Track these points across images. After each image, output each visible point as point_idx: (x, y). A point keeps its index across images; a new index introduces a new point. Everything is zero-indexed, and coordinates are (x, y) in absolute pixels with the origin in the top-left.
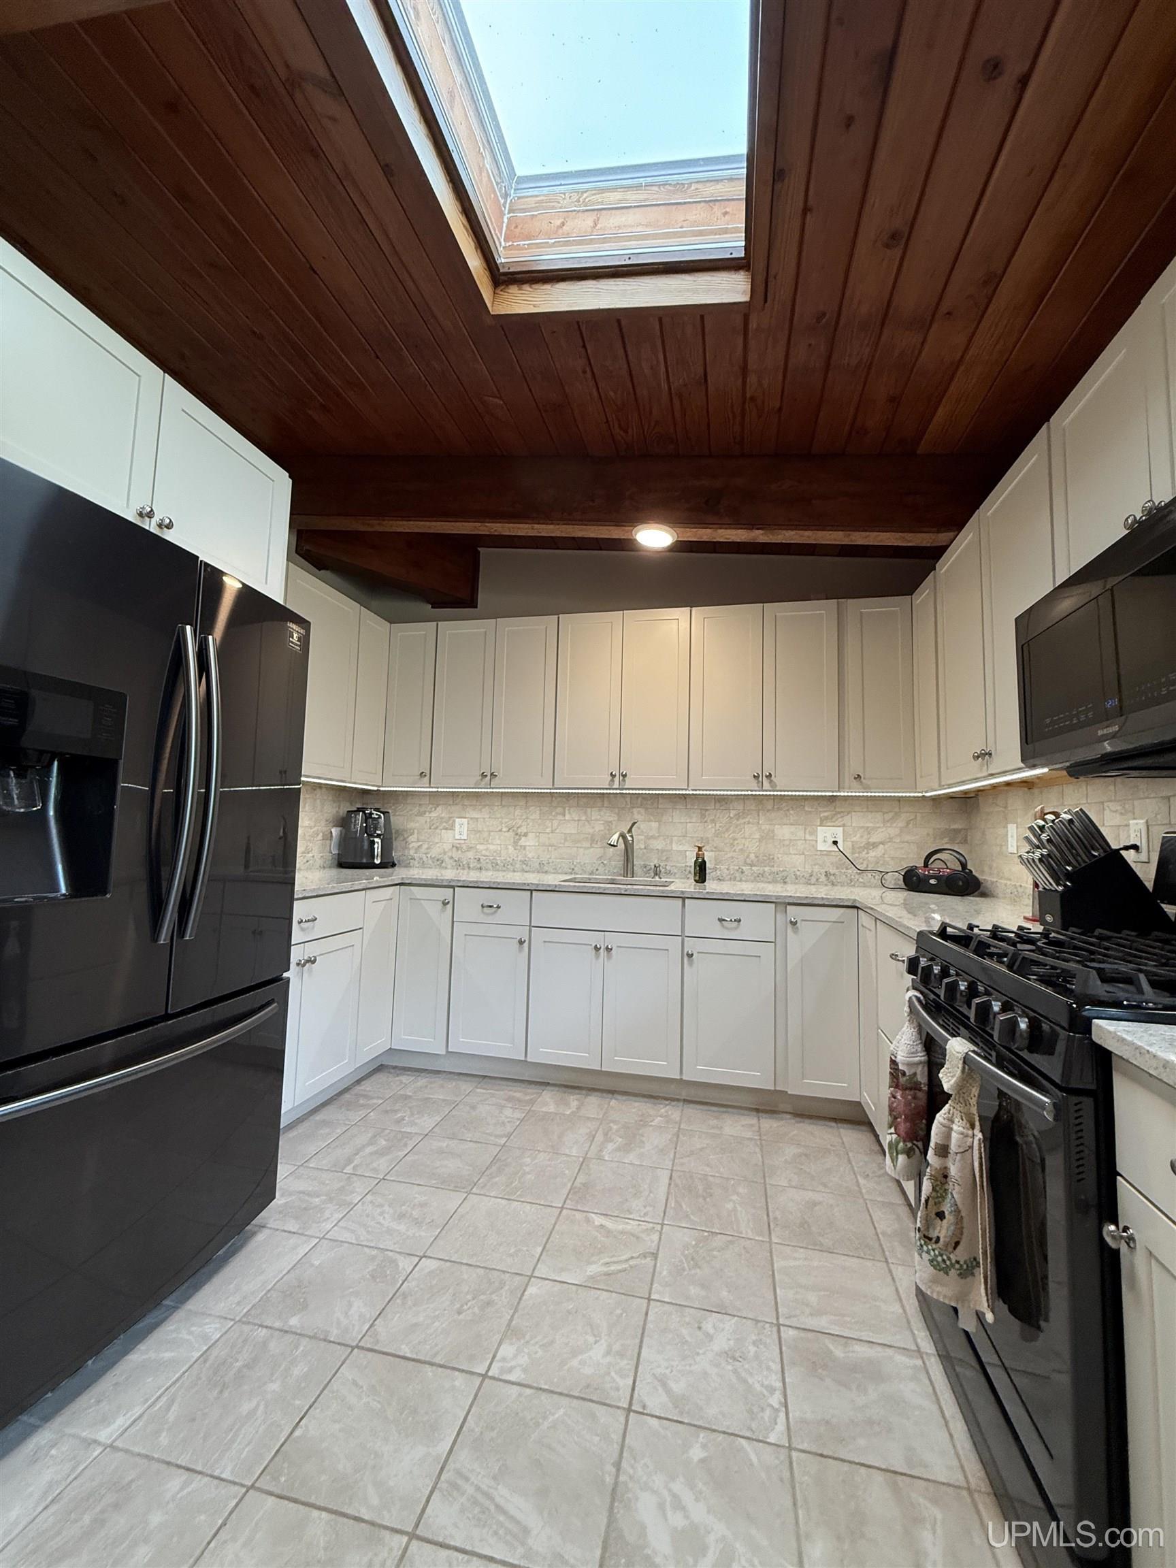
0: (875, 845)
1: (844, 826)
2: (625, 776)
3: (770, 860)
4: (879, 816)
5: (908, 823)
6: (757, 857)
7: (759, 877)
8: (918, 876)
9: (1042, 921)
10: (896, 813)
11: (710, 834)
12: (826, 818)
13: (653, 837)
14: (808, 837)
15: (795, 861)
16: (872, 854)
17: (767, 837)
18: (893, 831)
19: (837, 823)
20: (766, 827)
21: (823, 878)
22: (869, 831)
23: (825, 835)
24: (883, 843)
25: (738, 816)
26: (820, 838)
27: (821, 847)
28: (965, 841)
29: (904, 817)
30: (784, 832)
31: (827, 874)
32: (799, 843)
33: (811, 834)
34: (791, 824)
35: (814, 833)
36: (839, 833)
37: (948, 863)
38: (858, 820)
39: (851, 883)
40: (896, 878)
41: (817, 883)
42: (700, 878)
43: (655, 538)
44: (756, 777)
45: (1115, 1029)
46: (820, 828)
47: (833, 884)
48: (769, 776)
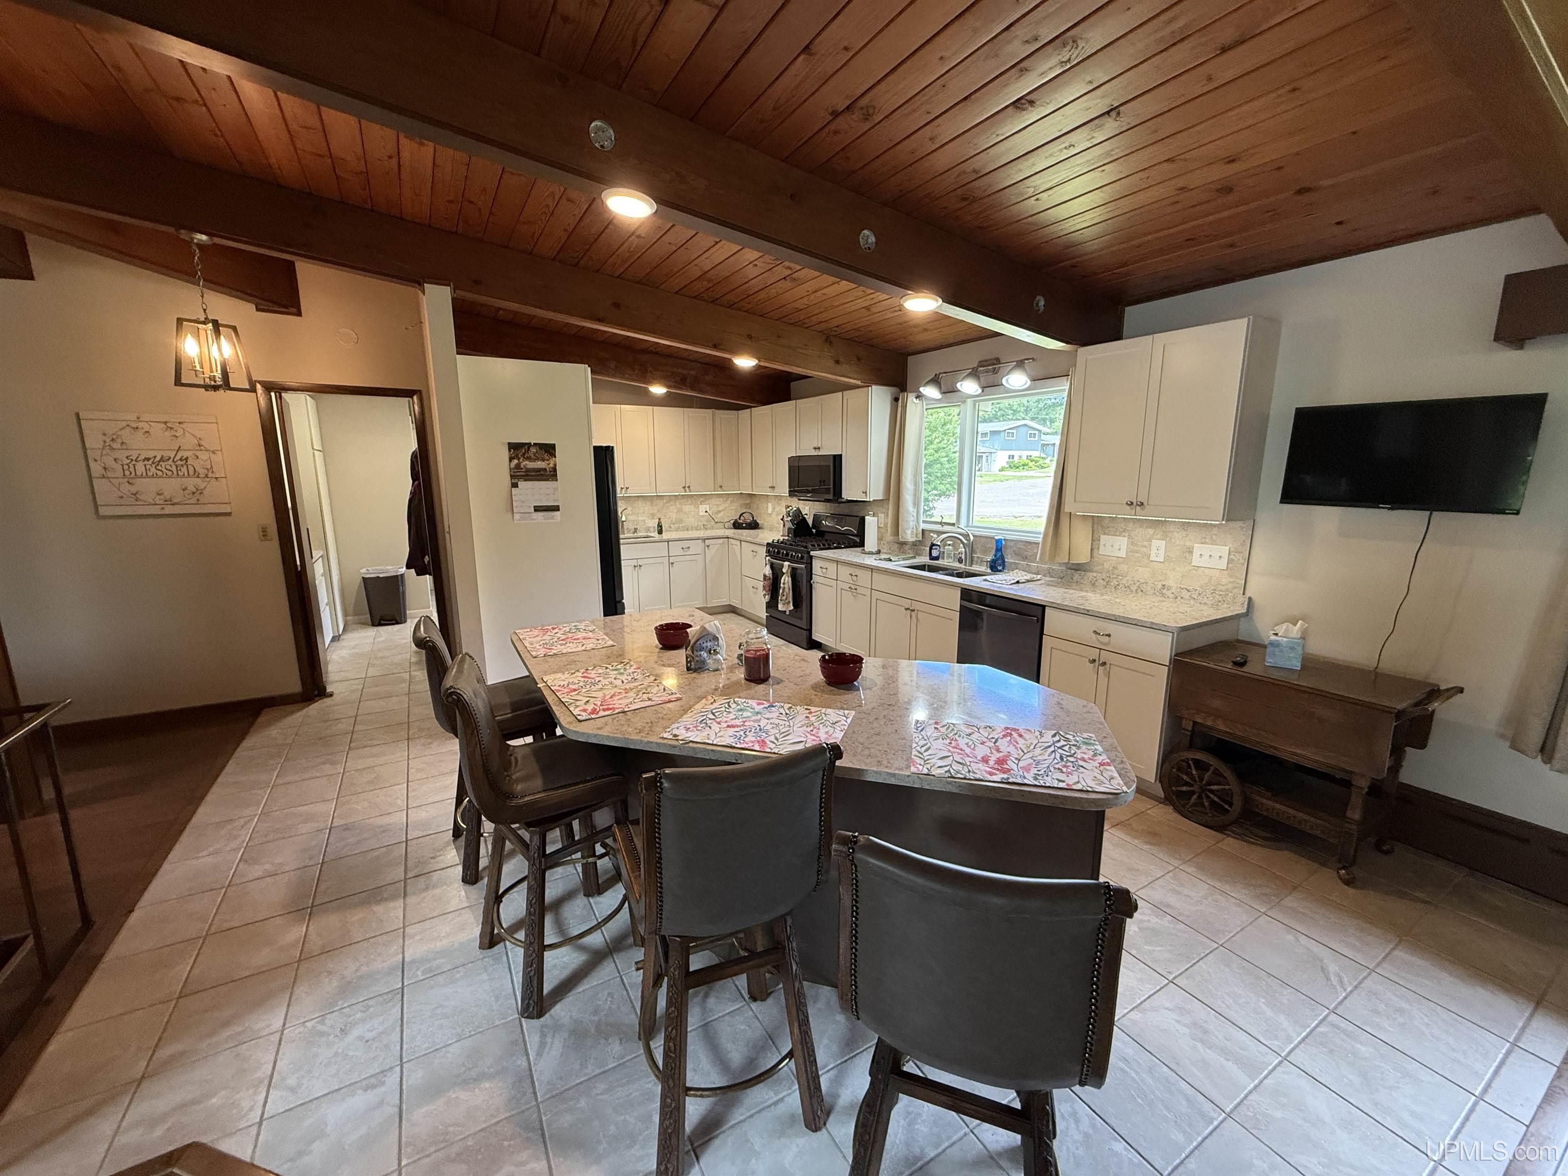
0: (720, 511)
1: (709, 504)
2: (627, 488)
3: (681, 521)
4: (721, 499)
5: (732, 502)
6: (676, 520)
7: (677, 530)
8: (739, 523)
9: (788, 536)
10: (728, 498)
11: (655, 511)
12: (703, 501)
13: (629, 515)
14: (696, 510)
15: (691, 521)
16: (719, 515)
17: (680, 511)
18: (727, 505)
19: (707, 503)
20: (679, 506)
21: (702, 527)
22: (718, 506)
23: (703, 508)
24: (723, 511)
25: (667, 502)
26: (701, 510)
27: (701, 514)
28: (750, 508)
29: (730, 499)
30: (687, 508)
31: (704, 525)
32: (692, 513)
34: (689, 505)
35: (698, 508)
36: (707, 507)
37: (749, 519)
38: (715, 501)
39: (712, 528)
40: (730, 524)
41: (700, 529)
42: (660, 532)
43: (658, 390)
44: (684, 487)
45: (812, 553)
46: (700, 506)
47: (706, 529)
48: (689, 487)
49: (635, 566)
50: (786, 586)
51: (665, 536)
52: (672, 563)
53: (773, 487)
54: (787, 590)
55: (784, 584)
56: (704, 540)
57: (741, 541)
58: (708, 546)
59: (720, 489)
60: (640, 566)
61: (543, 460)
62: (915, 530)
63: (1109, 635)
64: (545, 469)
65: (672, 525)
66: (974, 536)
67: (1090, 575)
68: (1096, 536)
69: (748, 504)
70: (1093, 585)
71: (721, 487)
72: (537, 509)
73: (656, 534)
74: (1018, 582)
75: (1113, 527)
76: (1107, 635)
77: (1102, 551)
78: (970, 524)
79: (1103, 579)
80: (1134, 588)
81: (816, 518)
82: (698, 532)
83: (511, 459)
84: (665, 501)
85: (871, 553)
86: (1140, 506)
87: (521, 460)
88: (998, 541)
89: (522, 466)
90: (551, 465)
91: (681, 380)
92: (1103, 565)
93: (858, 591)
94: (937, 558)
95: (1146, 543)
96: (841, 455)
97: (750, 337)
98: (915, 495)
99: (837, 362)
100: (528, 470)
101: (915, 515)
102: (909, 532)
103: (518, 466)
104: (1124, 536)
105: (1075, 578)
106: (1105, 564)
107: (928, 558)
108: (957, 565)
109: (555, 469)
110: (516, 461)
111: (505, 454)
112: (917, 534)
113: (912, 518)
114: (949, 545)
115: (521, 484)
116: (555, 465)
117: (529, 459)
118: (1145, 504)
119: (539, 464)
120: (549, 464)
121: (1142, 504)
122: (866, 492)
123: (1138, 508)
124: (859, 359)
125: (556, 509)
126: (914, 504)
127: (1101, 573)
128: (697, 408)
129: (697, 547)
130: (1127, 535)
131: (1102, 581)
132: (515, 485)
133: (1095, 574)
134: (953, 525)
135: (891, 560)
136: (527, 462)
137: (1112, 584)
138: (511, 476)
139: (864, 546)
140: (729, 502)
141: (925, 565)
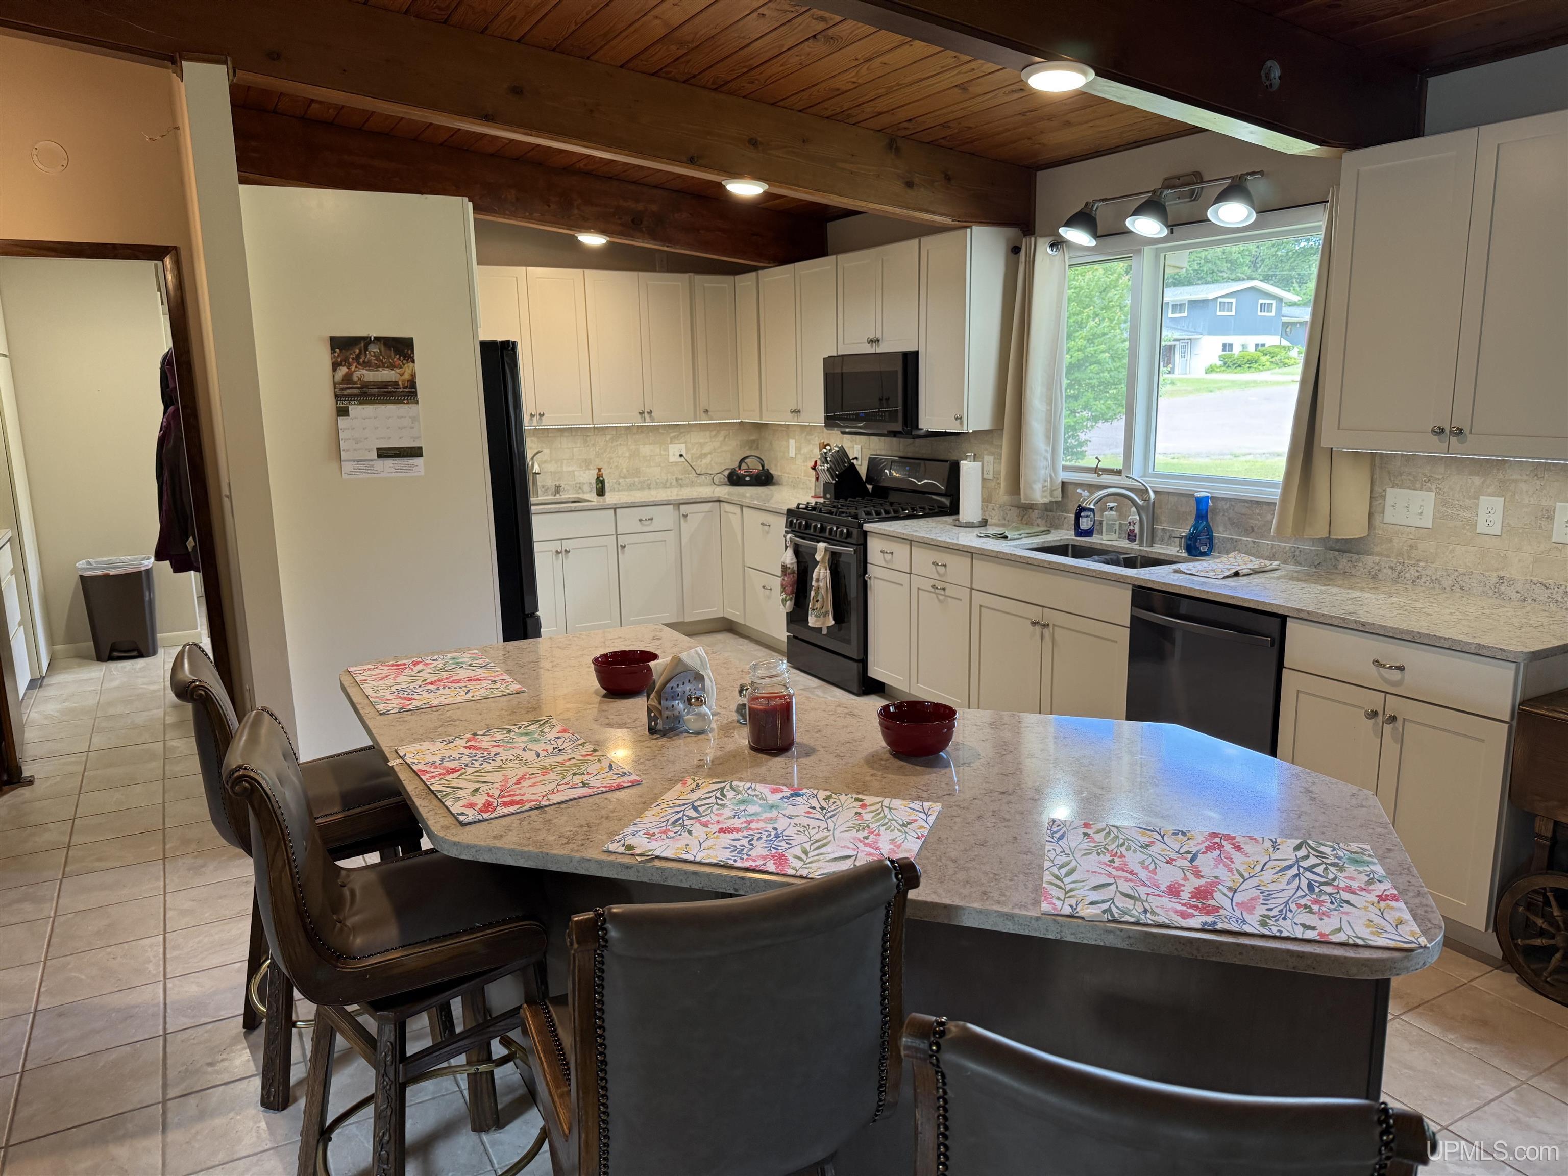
0: (706, 455)
1: (685, 442)
2: (542, 415)
3: (638, 473)
4: (708, 433)
5: (725, 438)
6: (628, 471)
7: (631, 487)
8: (738, 475)
9: (825, 497)
10: (718, 431)
11: (592, 455)
12: (674, 437)
13: (545, 462)
14: (663, 453)
15: (654, 472)
16: (704, 461)
17: (635, 454)
18: (716, 444)
19: (682, 440)
20: (633, 447)
21: (674, 482)
22: (702, 445)
23: (675, 449)
24: (710, 453)
25: (612, 440)
26: (671, 453)
27: (672, 459)
28: (757, 448)
29: (723, 433)
30: (646, 450)
31: (677, 479)
32: (657, 458)
33: (664, 450)
34: (651, 444)
35: (667, 449)
36: (683, 448)
37: (754, 466)
38: (696, 437)
39: (692, 484)
40: (723, 477)
41: (671, 486)
42: (601, 492)
43: (593, 240)
44: (642, 413)
45: (867, 527)
46: (670, 445)
47: (681, 486)
48: (650, 413)
49: (557, 552)
50: (821, 584)
51: (611, 498)
52: (623, 547)
53: (797, 412)
54: (823, 591)
55: (818, 580)
56: (678, 505)
57: (742, 507)
58: (685, 516)
59: (704, 415)
60: (567, 552)
61: (392, 367)
62: (1049, 484)
63: (1401, 668)
64: (395, 384)
65: (621, 480)
66: (1155, 492)
67: (1369, 560)
68: (1377, 489)
69: (753, 441)
70: (1374, 577)
71: (706, 411)
72: (383, 453)
73: (592, 496)
74: (1237, 574)
75: (1410, 474)
76: (1398, 668)
77: (1389, 517)
78: (1151, 471)
79: (1392, 568)
80: (1447, 583)
81: (874, 464)
82: (669, 491)
83: (335, 366)
84: (608, 437)
85: (970, 525)
86: (1457, 435)
87: (353, 368)
88: (1199, 501)
89: (355, 379)
90: (407, 376)
91: (633, 221)
92: (1391, 541)
93: (948, 592)
94: (1088, 533)
95: (1468, 502)
96: (917, 353)
97: (753, 143)
98: (1049, 422)
99: (910, 185)
100: (366, 385)
101: (1049, 456)
102: (1038, 487)
103: (347, 379)
104: (1430, 490)
105: (1340, 567)
106: (1396, 540)
107: (1073, 533)
108: (1125, 544)
109: (412, 384)
110: (343, 370)
111: (324, 357)
112: (1052, 491)
113: (1045, 463)
114: (1111, 509)
115: (356, 410)
116: (413, 376)
117: (367, 365)
118: (1466, 431)
119: (385, 375)
120: (402, 375)
121: (1461, 431)
122: (961, 418)
123: (1453, 439)
124: (948, 178)
125: (416, 452)
126: (1048, 438)
127: (1388, 556)
128: (659, 271)
129: (665, 518)
130: (1434, 487)
131: (1390, 571)
132: (343, 412)
133: (1377, 559)
134: (1119, 472)
135: (1006, 537)
136: (364, 372)
137: (1407, 575)
138: (336, 396)
139: (958, 513)
140: (721, 438)
141: (1067, 546)
